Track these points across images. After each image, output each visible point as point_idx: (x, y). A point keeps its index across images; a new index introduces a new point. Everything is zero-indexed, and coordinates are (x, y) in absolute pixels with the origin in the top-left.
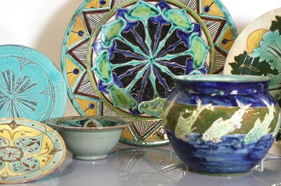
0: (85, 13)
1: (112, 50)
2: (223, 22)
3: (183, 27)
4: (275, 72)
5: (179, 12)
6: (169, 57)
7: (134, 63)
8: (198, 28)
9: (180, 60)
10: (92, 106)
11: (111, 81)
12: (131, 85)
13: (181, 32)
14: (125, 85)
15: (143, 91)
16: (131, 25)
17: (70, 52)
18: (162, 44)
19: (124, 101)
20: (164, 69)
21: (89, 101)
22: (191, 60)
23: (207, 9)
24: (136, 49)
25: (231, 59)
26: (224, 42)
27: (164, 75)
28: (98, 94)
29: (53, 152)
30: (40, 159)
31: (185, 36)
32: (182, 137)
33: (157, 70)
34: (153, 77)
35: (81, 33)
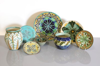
0: (37, 19)
1: (42, 25)
2: (60, 21)
3: (54, 21)
4: (69, 30)
5: (53, 18)
6: (51, 26)
7: (46, 27)
8: (56, 21)
9: (53, 26)
10: (39, 34)
11: (42, 30)
12: (45, 30)
13: (53, 22)
14: (44, 31)
15: (47, 32)
16: (45, 20)
17: (35, 25)
18: (50, 24)
19: (44, 33)
20: (51, 28)
21: (39, 33)
22: (55, 26)
23: (58, 18)
24: (46, 24)
25: (62, 28)
26: (60, 24)
27: (50, 29)
28: (40, 32)
29: (38, 48)
30: (36, 49)
31: (54, 22)
32: (58, 45)
33: (49, 28)
34: (49, 29)
35: (37, 22)
